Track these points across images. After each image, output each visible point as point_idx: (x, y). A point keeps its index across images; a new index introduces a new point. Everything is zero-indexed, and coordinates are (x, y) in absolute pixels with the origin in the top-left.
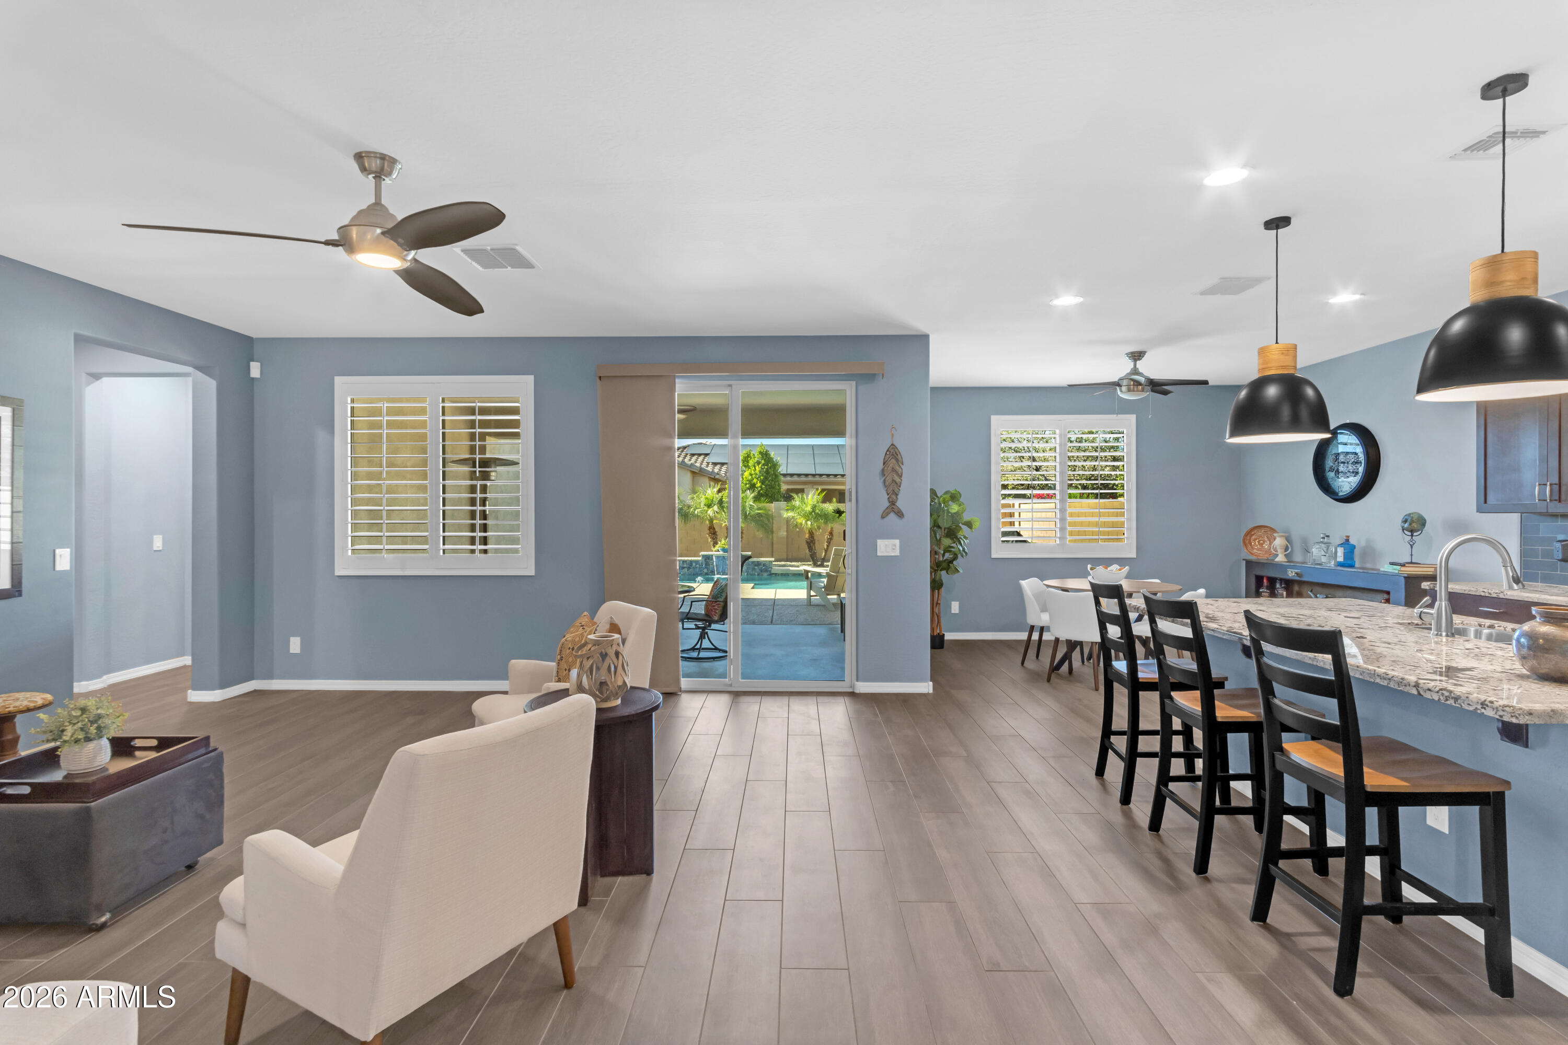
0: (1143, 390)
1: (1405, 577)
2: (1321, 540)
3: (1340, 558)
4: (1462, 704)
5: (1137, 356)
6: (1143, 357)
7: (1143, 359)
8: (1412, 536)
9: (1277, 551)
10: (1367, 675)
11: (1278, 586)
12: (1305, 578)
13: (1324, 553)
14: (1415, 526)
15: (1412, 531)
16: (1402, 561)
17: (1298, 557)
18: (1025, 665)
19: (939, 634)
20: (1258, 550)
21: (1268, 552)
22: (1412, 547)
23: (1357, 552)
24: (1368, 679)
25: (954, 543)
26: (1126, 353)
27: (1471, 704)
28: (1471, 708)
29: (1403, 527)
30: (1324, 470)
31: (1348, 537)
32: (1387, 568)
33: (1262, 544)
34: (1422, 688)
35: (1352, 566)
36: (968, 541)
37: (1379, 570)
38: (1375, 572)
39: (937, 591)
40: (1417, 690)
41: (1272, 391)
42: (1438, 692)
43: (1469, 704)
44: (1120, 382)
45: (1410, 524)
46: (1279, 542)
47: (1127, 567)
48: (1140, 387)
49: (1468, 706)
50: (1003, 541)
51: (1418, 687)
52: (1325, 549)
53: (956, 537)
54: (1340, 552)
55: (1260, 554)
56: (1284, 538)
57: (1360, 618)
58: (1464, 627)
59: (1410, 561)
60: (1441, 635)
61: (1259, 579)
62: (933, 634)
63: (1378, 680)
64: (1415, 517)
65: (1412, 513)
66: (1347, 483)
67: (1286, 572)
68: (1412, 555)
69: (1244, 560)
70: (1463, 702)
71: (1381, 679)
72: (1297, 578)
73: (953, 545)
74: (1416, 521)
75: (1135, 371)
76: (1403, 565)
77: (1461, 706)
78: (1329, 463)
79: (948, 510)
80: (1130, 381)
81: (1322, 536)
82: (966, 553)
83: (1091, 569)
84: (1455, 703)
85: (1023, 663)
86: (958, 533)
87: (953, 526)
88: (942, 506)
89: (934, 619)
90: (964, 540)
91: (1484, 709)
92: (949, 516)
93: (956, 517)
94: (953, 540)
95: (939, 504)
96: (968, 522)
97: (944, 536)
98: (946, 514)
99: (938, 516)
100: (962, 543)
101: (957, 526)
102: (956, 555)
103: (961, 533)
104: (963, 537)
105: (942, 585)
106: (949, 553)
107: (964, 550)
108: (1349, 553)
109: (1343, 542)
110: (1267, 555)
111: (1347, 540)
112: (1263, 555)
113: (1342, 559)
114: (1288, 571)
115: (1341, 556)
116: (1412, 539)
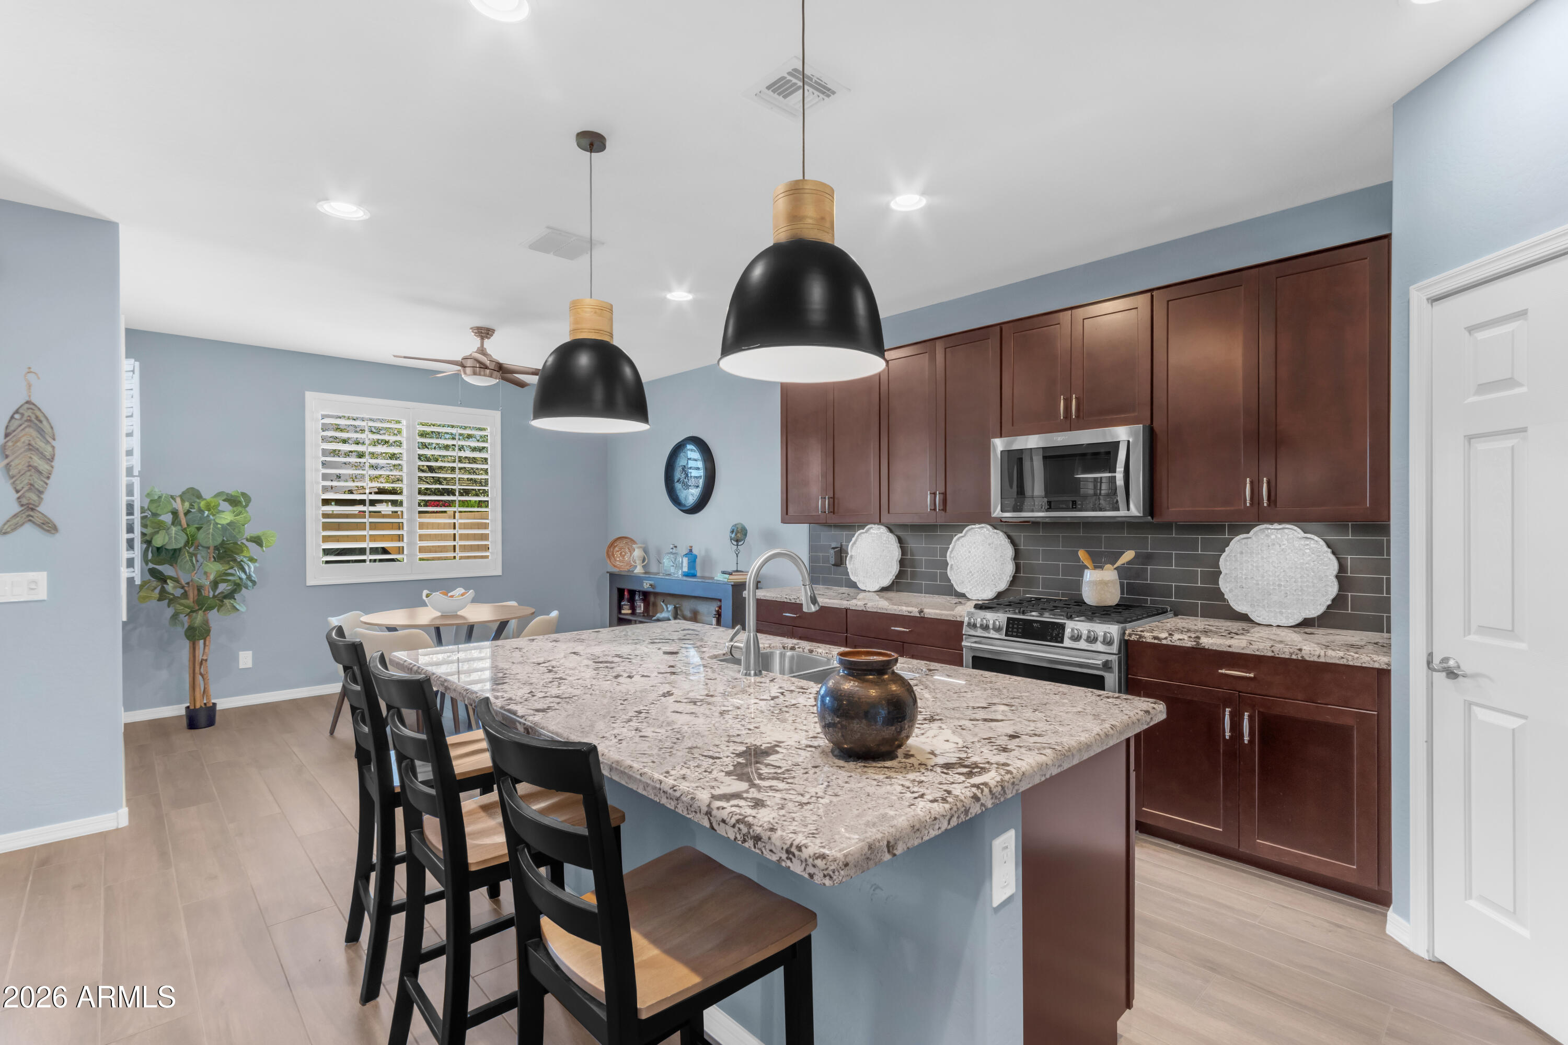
0: (491, 376)
1: (732, 585)
2: (671, 550)
3: (685, 569)
4: (764, 850)
5: (484, 333)
6: (492, 335)
7: (492, 338)
8: (737, 545)
9: (636, 563)
10: (651, 791)
11: (637, 597)
12: (658, 590)
13: (672, 564)
14: (740, 536)
15: (737, 541)
16: (730, 569)
17: (653, 568)
18: (335, 734)
19: (205, 704)
20: (620, 562)
21: (629, 564)
22: (737, 556)
23: (698, 561)
24: (652, 797)
25: (232, 568)
26: (472, 326)
27: (774, 850)
28: (774, 858)
29: (731, 537)
30: (673, 481)
31: (691, 547)
32: (720, 577)
33: (624, 556)
34: (715, 817)
35: (694, 576)
36: (257, 565)
37: (712, 578)
38: (710, 581)
39: (202, 642)
40: (709, 820)
41: (584, 360)
42: (734, 826)
43: (771, 851)
44: (464, 362)
45: (736, 535)
46: (638, 553)
47: (471, 591)
48: (488, 371)
49: (770, 853)
50: (327, 562)
51: (711, 816)
52: (673, 560)
53: (235, 560)
54: (685, 560)
55: (622, 566)
56: (641, 549)
57: (676, 653)
58: (771, 650)
59: (736, 569)
60: (750, 675)
61: (621, 592)
62: (195, 706)
63: (664, 801)
64: (740, 527)
65: (738, 524)
66: (691, 495)
67: (643, 585)
68: (737, 564)
69: (608, 572)
70: (764, 847)
71: (667, 798)
72: (651, 590)
73: (230, 571)
74: (740, 531)
75: (482, 351)
76: (730, 574)
77: (762, 853)
78: (678, 474)
79: (214, 520)
80: (476, 362)
81: (672, 546)
82: (254, 583)
83: (427, 596)
84: (755, 847)
85: (332, 732)
86: (237, 554)
87: (228, 544)
88: (206, 514)
89: (197, 683)
90: (250, 563)
91: (791, 859)
92: (218, 528)
93: (234, 529)
94: (229, 564)
95: (201, 511)
96: (255, 538)
97: (213, 559)
98: (212, 526)
99: (199, 529)
100: (246, 568)
101: (233, 543)
102: (238, 587)
103: (245, 553)
104: (247, 559)
105: (208, 632)
106: (226, 584)
107: (249, 577)
108: (693, 563)
109: (686, 551)
110: (627, 567)
111: (689, 550)
112: (624, 567)
113: (688, 569)
114: (644, 583)
115: (688, 567)
116: (737, 548)
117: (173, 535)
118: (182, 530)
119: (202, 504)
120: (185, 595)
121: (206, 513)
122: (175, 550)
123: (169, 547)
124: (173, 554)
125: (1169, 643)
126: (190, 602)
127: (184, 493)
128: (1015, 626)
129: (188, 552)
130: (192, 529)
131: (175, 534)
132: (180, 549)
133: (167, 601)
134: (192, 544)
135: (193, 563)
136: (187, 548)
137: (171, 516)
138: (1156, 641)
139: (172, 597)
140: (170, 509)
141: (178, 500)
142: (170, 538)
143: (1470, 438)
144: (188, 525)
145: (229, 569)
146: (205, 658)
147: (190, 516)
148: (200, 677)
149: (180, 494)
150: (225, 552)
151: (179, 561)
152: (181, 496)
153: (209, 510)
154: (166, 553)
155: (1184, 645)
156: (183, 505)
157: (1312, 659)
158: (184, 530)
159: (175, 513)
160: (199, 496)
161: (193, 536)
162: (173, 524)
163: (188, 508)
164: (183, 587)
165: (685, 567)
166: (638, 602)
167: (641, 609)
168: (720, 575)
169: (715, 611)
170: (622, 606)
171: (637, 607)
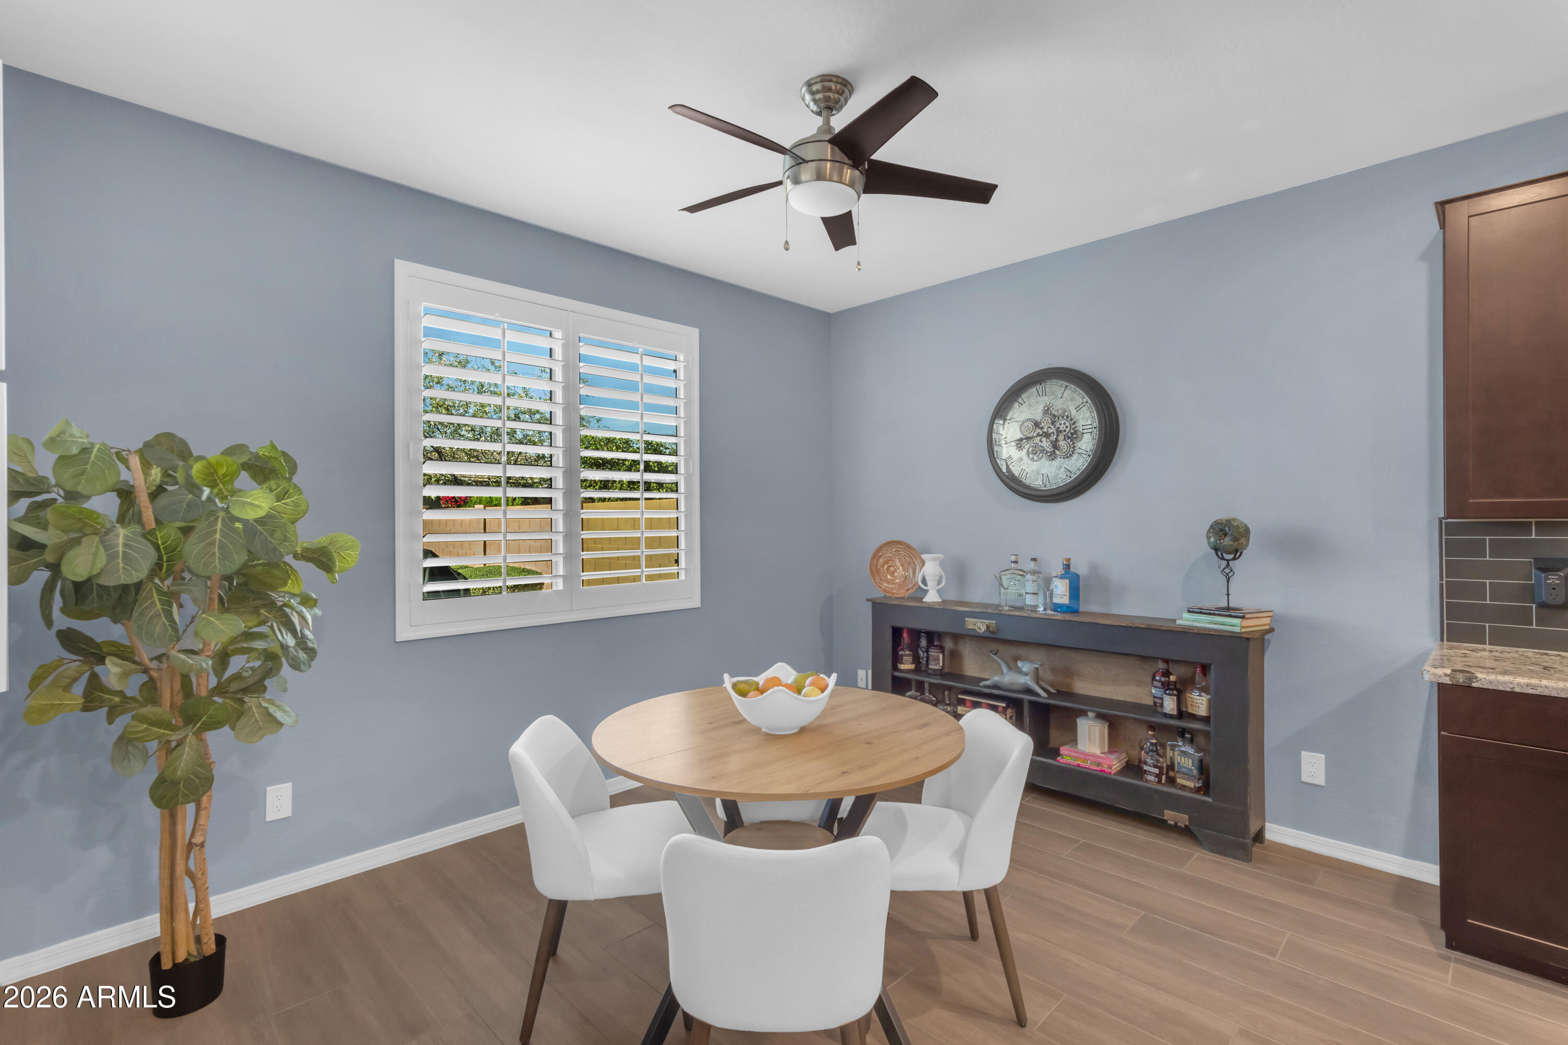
3: (1062, 599)
8: (1226, 559)
9: (927, 585)
11: (924, 642)
14: (1242, 542)
15: (1225, 551)
16: (1210, 607)
20: (894, 583)
21: (911, 585)
22: (1228, 582)
25: (263, 623)
31: (1069, 560)
33: (900, 573)
36: (318, 611)
39: (191, 808)
53: (269, 604)
54: (1058, 584)
55: (899, 589)
59: (1227, 606)
61: (897, 632)
68: (1228, 595)
69: (868, 600)
73: (263, 629)
74: (1241, 532)
79: (227, 510)
81: (1023, 559)
82: (312, 653)
86: (274, 589)
87: (254, 566)
88: (204, 497)
89: (179, 901)
90: (304, 610)
92: (235, 531)
93: (272, 533)
94: (259, 614)
95: (193, 487)
96: (315, 551)
97: (216, 604)
98: (219, 525)
99: (186, 531)
100: (296, 619)
101: (269, 565)
102: (272, 661)
103: (290, 587)
104: (299, 599)
105: (207, 782)
106: (246, 656)
107: (302, 642)
108: (1075, 591)
109: (1059, 569)
110: (911, 591)
111: (1067, 567)
112: (903, 591)
113: (1065, 600)
114: (967, 621)
115: (1065, 595)
116: (1228, 565)
117: (121, 549)
118: (144, 536)
119: (197, 469)
120: (151, 690)
121: (207, 491)
122: (125, 588)
123: (108, 581)
124: (120, 597)
126: (163, 710)
127: (147, 445)
129: (160, 591)
130: (169, 533)
131: (125, 545)
132: (139, 586)
133: (105, 710)
134: (168, 570)
135: (172, 621)
136: (157, 581)
137: (118, 501)
139: (117, 699)
140: (111, 481)
141: (135, 461)
142: (112, 557)
144: (157, 521)
145: (258, 625)
146: (198, 839)
147: (163, 500)
148: (188, 883)
149: (141, 446)
150: (245, 584)
151: (135, 614)
152: (141, 453)
153: (213, 485)
154: (100, 596)
156: (146, 474)
158: (149, 535)
159: (126, 494)
160: (184, 452)
161: (171, 550)
162: (122, 519)
163: (158, 482)
164: (146, 671)
165: (1062, 596)
166: (931, 651)
167: (939, 664)
168: (1186, 615)
169: (1160, 680)
170: (900, 657)
171: (925, 659)
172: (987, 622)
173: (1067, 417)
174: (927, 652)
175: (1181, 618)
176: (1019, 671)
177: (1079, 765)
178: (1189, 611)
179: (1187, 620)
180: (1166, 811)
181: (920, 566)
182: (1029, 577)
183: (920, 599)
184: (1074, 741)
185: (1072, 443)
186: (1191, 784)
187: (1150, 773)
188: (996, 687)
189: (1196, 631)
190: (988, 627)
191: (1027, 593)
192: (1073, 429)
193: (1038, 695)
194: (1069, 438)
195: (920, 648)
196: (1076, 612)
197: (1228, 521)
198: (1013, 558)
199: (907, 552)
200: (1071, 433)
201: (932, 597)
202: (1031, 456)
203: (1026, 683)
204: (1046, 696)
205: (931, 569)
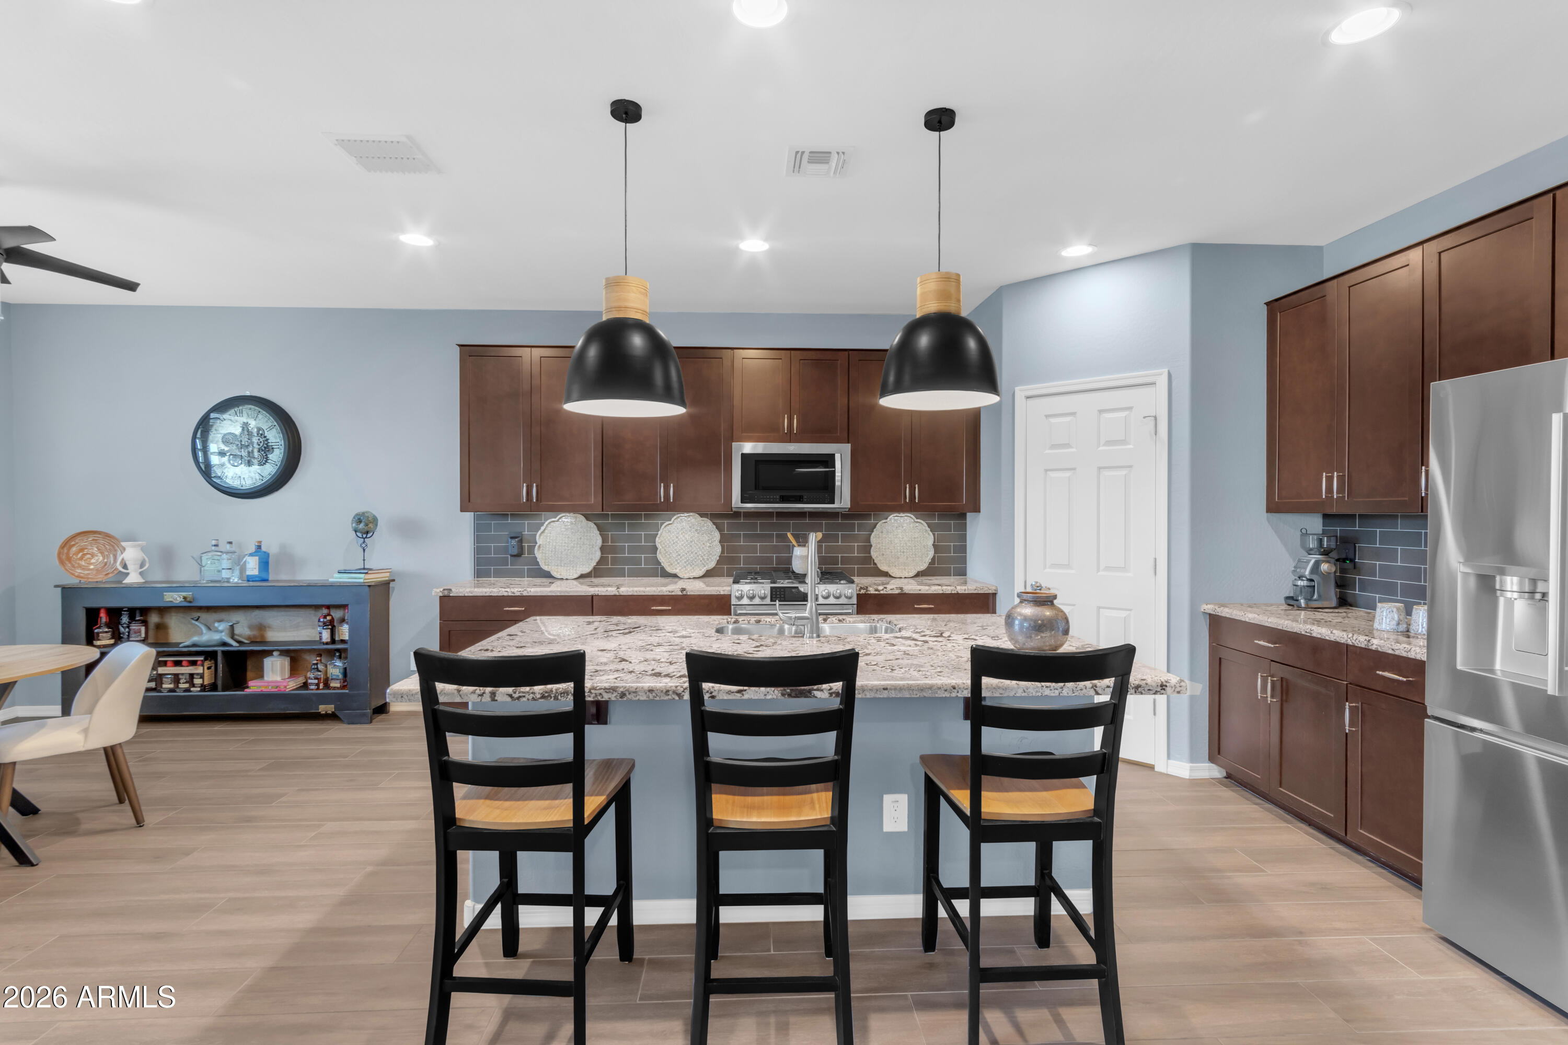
1: (355, 586)
3: (251, 572)
8: (366, 538)
9: (127, 568)
11: (124, 621)
12: (200, 603)
14: (372, 527)
15: (363, 533)
20: (86, 570)
21: (110, 569)
22: (364, 550)
23: (277, 559)
30: (207, 454)
31: (260, 542)
32: (340, 578)
33: (94, 559)
45: (366, 525)
52: (230, 561)
54: (251, 560)
55: (90, 573)
56: (139, 548)
59: (362, 567)
60: (813, 638)
61: (90, 613)
64: (370, 517)
65: (358, 511)
66: (249, 474)
67: (141, 597)
68: (364, 560)
69: (59, 586)
74: (372, 521)
76: (350, 572)
78: (217, 444)
81: (222, 543)
91: (1164, 689)
108: (265, 564)
109: (252, 549)
110: (110, 575)
111: (259, 547)
112: (101, 576)
113: (255, 572)
114: (166, 595)
115: (255, 568)
116: (364, 542)
125: (885, 592)
128: (778, 593)
138: (877, 592)
143: (1046, 471)
155: (894, 593)
157: (961, 592)
165: (253, 569)
166: (132, 626)
167: (140, 635)
168: (337, 575)
169: (324, 621)
170: (95, 635)
171: (127, 634)
172: (184, 594)
173: (261, 435)
174: (128, 627)
175: (333, 577)
176: (217, 631)
177: (262, 691)
178: (339, 572)
179: (337, 578)
180: (320, 706)
181: (121, 551)
182: (224, 556)
183: (120, 582)
184: (261, 676)
185: (265, 454)
186: (338, 685)
187: (312, 684)
188: (194, 645)
189: (338, 584)
190: (185, 598)
191: (223, 569)
192: (266, 444)
193: (231, 646)
194: (262, 450)
195: (121, 625)
196: (266, 580)
197: (363, 513)
198: (214, 542)
199: (108, 541)
200: (265, 447)
201: (133, 578)
202: (231, 462)
203: (221, 639)
204: (237, 645)
205: (131, 554)
